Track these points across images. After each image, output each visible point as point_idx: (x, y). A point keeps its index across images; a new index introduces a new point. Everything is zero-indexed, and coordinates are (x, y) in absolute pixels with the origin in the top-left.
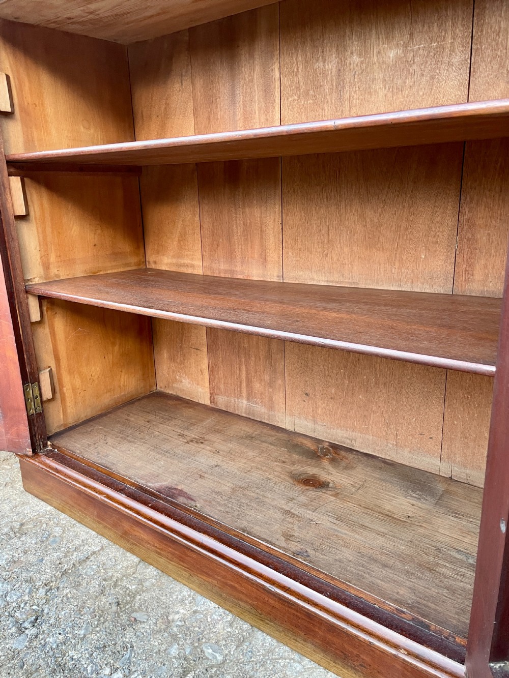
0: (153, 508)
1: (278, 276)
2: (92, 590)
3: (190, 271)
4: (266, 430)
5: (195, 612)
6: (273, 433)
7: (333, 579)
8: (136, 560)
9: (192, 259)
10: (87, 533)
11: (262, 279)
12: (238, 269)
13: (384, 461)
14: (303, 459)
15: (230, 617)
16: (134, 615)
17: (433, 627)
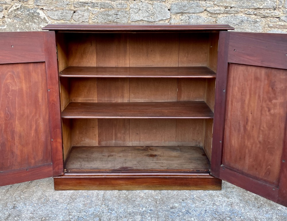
0: (122, 173)
1: (128, 101)
2: (116, 200)
3: (92, 102)
4: (125, 148)
5: (145, 193)
6: (128, 148)
7: (178, 170)
8: (117, 191)
9: (93, 98)
10: (95, 191)
11: (122, 102)
12: (113, 100)
13: (162, 146)
14: (143, 151)
15: (153, 191)
16: (132, 199)
17: (200, 170)
